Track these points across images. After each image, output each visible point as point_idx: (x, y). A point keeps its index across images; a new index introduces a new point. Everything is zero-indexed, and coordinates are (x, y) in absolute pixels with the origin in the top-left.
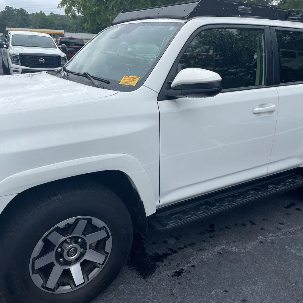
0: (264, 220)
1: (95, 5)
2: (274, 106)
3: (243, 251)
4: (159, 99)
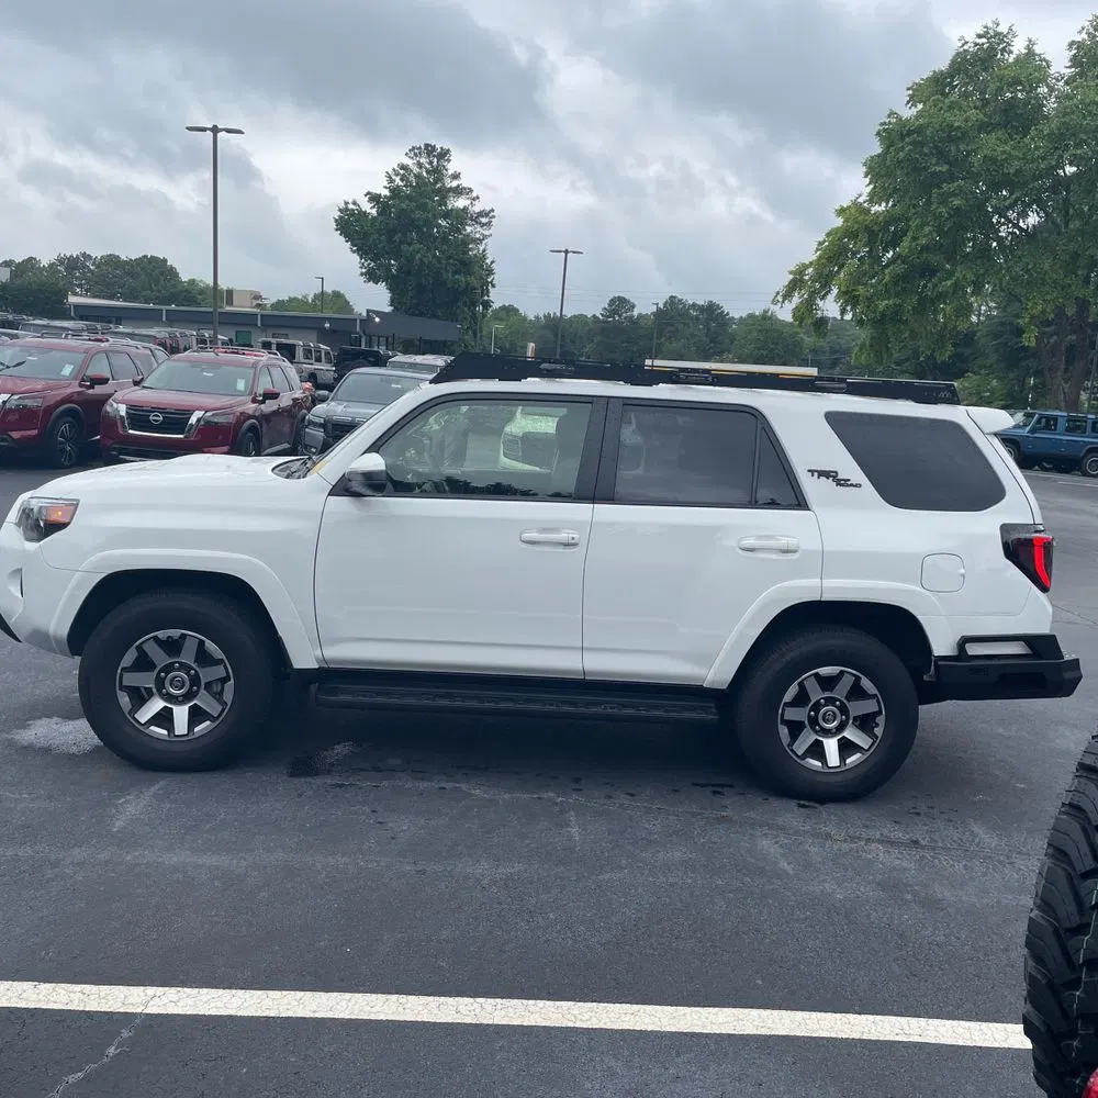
1: (887, 294)
4: (331, 494)
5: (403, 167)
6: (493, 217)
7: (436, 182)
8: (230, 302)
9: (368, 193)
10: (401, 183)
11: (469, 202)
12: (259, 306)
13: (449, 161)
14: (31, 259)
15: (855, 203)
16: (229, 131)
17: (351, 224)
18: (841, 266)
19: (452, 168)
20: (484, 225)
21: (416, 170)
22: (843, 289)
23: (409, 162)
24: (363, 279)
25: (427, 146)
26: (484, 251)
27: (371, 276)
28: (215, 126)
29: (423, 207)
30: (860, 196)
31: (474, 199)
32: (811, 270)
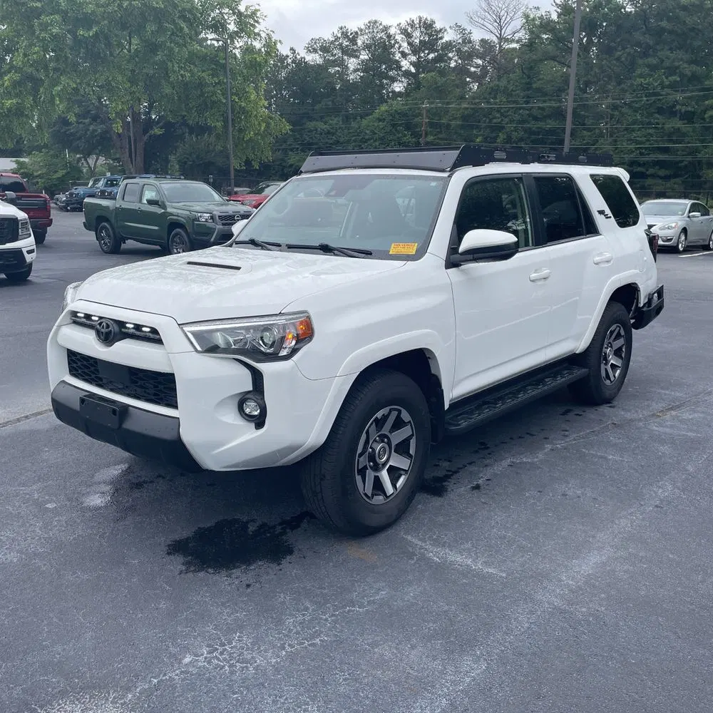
0: (542, 430)
2: (549, 271)
3: (536, 460)
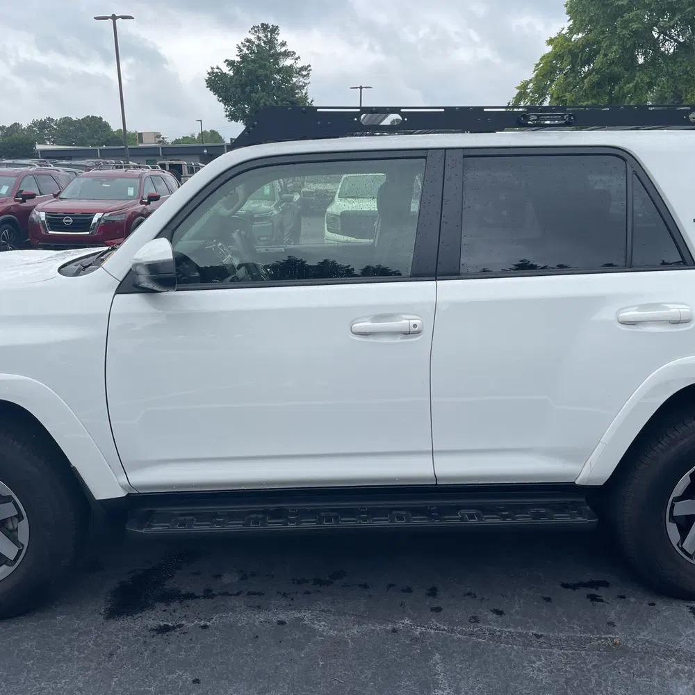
1: (587, 97)
4: (119, 291)
5: (248, 41)
6: (310, 70)
7: (271, 49)
8: (141, 141)
9: (227, 60)
10: (247, 52)
11: (293, 61)
12: (160, 142)
13: (278, 34)
14: (15, 124)
15: (560, 34)
16: (124, 18)
17: (216, 83)
18: (552, 81)
19: (280, 38)
20: (305, 76)
21: (257, 42)
22: (555, 96)
23: (252, 37)
24: (227, 119)
25: (263, 25)
26: (306, 94)
27: (233, 117)
28: (114, 15)
29: (263, 67)
30: (563, 29)
31: (297, 59)
32: (531, 85)
